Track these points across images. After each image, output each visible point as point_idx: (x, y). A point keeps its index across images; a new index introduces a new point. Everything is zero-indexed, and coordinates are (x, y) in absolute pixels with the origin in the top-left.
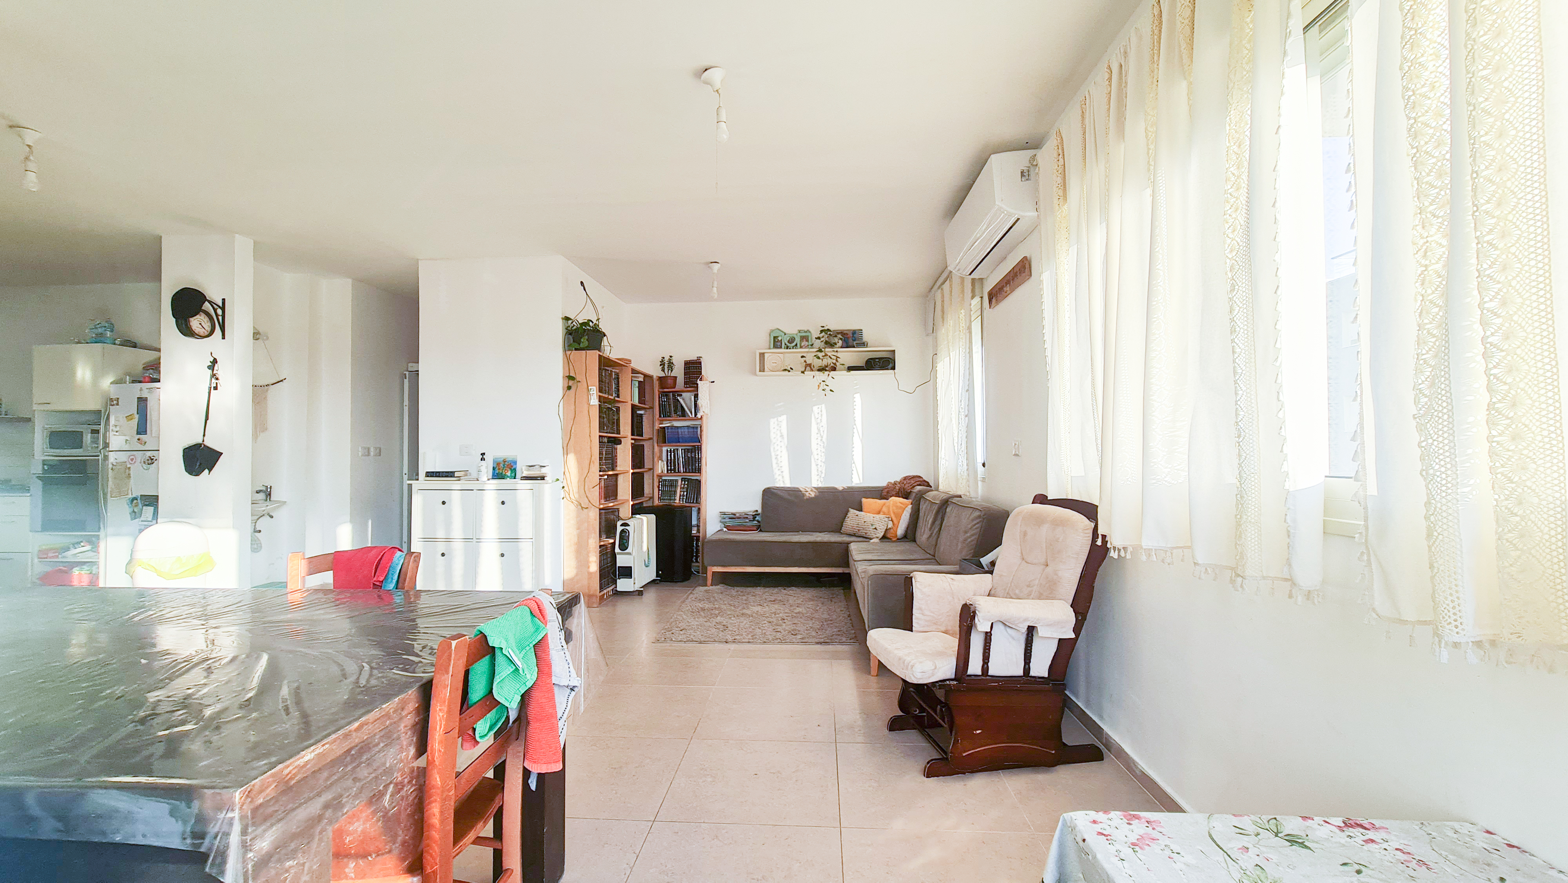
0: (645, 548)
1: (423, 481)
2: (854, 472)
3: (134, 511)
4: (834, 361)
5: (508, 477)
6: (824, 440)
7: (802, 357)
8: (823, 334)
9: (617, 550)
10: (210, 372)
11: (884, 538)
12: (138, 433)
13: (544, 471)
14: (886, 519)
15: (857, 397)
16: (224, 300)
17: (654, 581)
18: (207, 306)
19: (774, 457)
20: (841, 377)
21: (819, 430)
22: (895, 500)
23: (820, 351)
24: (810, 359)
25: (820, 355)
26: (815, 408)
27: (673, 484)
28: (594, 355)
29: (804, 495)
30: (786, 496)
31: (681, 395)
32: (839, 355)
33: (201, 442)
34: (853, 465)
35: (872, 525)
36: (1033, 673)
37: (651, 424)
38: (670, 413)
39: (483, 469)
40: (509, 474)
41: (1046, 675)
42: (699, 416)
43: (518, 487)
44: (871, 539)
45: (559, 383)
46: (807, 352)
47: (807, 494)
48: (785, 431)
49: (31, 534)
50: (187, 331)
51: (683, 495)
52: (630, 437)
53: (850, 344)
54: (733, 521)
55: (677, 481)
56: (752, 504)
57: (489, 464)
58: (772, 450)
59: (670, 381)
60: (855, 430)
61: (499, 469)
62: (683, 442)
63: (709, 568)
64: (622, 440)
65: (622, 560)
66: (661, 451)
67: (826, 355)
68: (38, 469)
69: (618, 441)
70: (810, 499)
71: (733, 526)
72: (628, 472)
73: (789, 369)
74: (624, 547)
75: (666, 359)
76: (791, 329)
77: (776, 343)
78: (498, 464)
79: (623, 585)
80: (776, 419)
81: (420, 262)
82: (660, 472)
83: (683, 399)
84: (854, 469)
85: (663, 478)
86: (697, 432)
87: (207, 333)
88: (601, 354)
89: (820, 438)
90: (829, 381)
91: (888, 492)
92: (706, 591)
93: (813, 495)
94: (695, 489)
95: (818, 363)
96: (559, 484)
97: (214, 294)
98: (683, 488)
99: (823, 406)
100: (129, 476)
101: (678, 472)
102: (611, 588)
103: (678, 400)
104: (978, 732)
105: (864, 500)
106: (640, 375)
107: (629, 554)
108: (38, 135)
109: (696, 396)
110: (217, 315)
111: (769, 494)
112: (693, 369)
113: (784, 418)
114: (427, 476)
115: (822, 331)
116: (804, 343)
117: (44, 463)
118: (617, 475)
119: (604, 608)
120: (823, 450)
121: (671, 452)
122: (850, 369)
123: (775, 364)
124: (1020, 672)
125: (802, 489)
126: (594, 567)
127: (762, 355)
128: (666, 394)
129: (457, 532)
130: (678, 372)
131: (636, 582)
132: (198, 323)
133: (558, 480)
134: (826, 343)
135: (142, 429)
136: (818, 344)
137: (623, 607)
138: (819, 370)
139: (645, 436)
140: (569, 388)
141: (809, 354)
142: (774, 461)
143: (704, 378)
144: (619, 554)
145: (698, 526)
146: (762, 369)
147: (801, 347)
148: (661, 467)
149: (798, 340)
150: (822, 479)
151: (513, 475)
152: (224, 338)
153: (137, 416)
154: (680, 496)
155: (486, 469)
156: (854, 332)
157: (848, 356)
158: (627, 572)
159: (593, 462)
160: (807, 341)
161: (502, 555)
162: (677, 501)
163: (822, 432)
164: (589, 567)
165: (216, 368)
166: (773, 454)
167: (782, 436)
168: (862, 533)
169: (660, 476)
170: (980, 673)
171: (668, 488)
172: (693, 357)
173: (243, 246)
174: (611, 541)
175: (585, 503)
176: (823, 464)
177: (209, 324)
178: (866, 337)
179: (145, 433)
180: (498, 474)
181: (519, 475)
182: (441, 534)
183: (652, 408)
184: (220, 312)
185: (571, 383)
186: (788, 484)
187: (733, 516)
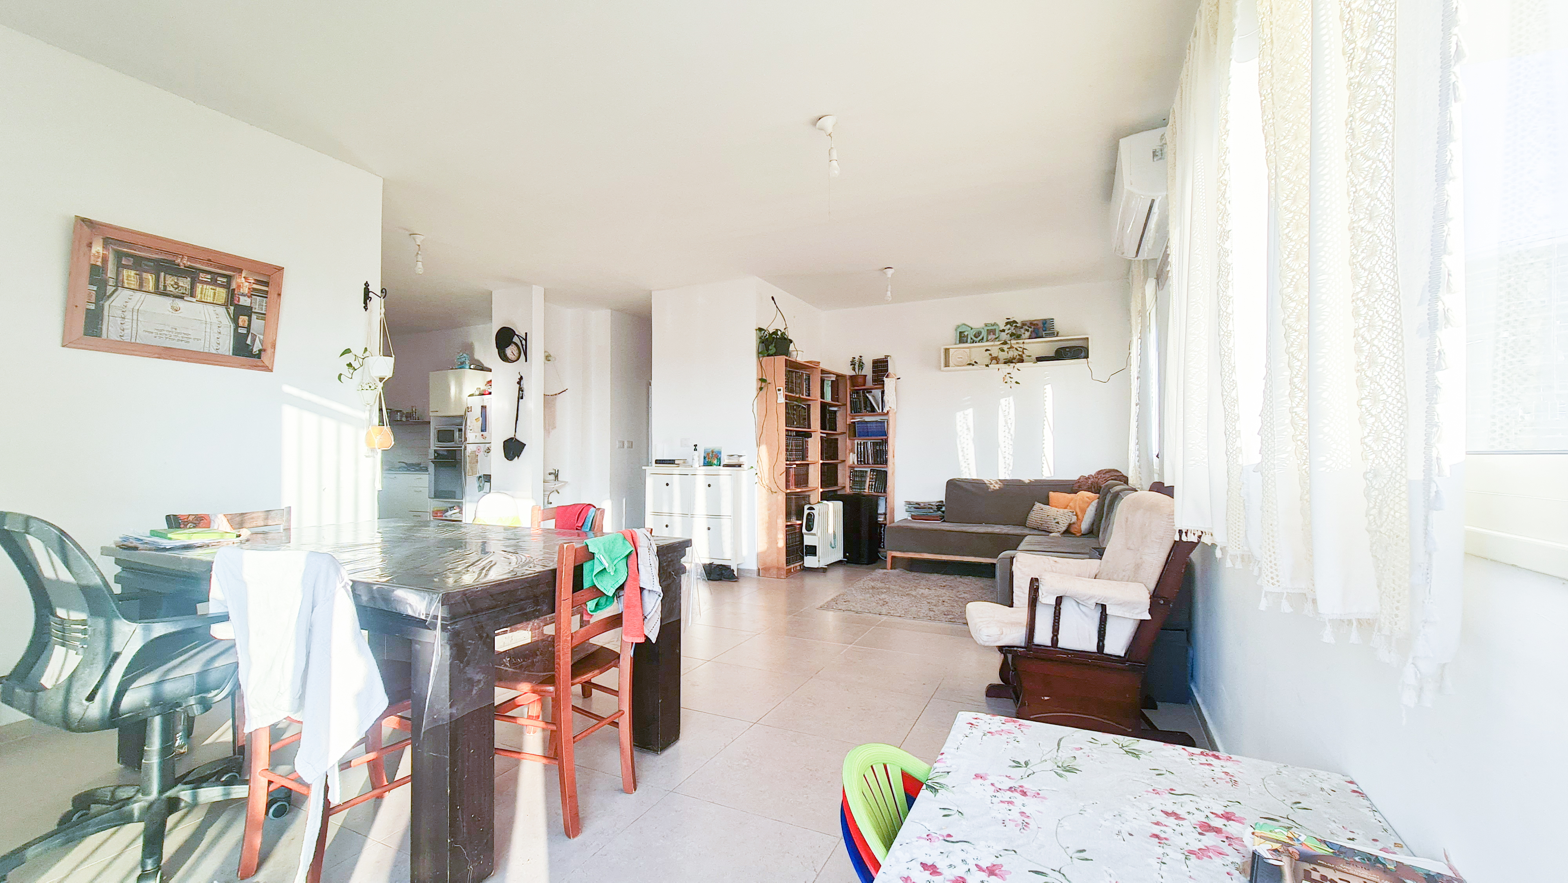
0: (831, 531)
1: (653, 468)
2: (1045, 465)
3: (480, 486)
4: (1020, 353)
5: (715, 464)
6: (1012, 432)
7: (987, 350)
8: (1009, 326)
9: (804, 530)
10: (518, 386)
11: (1067, 532)
12: (482, 431)
13: (742, 460)
14: (1070, 514)
15: (1048, 388)
16: (526, 333)
17: (840, 562)
18: (516, 339)
19: (960, 450)
20: (1027, 369)
21: (1007, 423)
22: (1084, 494)
23: (1005, 343)
24: (995, 352)
25: (1005, 347)
26: (1002, 401)
27: (863, 474)
28: (783, 358)
29: (988, 488)
30: (969, 487)
31: (871, 392)
32: (1025, 346)
33: (513, 437)
34: (1044, 458)
35: (1055, 519)
36: (1108, 650)
37: (843, 420)
38: (861, 409)
39: (696, 458)
40: (715, 462)
41: (1123, 655)
42: (885, 411)
43: (721, 472)
44: (1051, 533)
45: (753, 384)
46: (992, 345)
47: (992, 487)
48: (971, 425)
49: (429, 499)
50: (504, 358)
51: (872, 485)
52: (820, 430)
53: (1040, 335)
54: (919, 510)
55: (866, 472)
56: (937, 494)
57: (701, 453)
58: (958, 442)
59: (860, 380)
60: (1046, 423)
61: (709, 458)
62: (871, 436)
63: (889, 552)
64: (813, 434)
65: (808, 540)
66: (853, 444)
67: (1012, 347)
68: (432, 456)
69: (809, 435)
70: (995, 491)
71: (918, 516)
72: (817, 462)
73: (973, 363)
74: (810, 528)
75: (857, 359)
76: (978, 323)
77: (962, 338)
78: (708, 454)
79: (810, 561)
80: (962, 412)
81: (653, 292)
82: (851, 463)
83: (873, 396)
84: (1045, 462)
85: (856, 469)
86: (884, 426)
87: (516, 359)
88: (787, 358)
89: (1007, 431)
90: (1014, 373)
91: (1079, 487)
92: (884, 574)
93: (997, 487)
94: (882, 478)
95: (1003, 356)
96: (753, 471)
97: (520, 331)
98: (872, 479)
99: (1011, 398)
100: (477, 462)
101: (868, 464)
102: (799, 564)
103: (867, 397)
104: (1046, 698)
105: (1051, 493)
106: (832, 375)
107: (814, 535)
108: (422, 238)
109: (883, 392)
110: (522, 345)
111: (952, 485)
112: (881, 367)
113: (970, 411)
114: (656, 463)
115: (1007, 323)
116: (991, 337)
117: (435, 451)
118: (808, 464)
119: (792, 580)
120: (1011, 443)
121: (861, 445)
122: (1039, 359)
123: (961, 359)
124: (1092, 647)
125: (986, 482)
126: (781, 543)
127: (947, 350)
128: (857, 392)
129: (677, 509)
130: (868, 371)
131: (821, 560)
132: (511, 351)
133: (752, 467)
134: (1012, 335)
135: (484, 429)
136: (1004, 336)
137: (810, 581)
138: (1005, 363)
139: (839, 430)
140: (761, 389)
141: (993, 348)
142: (960, 454)
143: (890, 376)
144: (806, 534)
145: (885, 514)
146: (947, 365)
147: (987, 341)
148: (852, 459)
149: (984, 334)
150: (1010, 472)
151: (719, 463)
152: (526, 361)
153: (481, 419)
154: (869, 485)
155: (698, 458)
156: (1045, 322)
157: (1036, 346)
158: (812, 551)
159: (781, 452)
160: (994, 334)
161: (709, 529)
162: (867, 491)
163: (1009, 424)
164: (777, 543)
165: (522, 383)
166: (959, 447)
167: (968, 429)
168: (1045, 527)
169: (852, 467)
170: (1050, 644)
171: (857, 477)
172: (881, 356)
173: (538, 293)
174: (799, 522)
175: (774, 489)
176: (1010, 457)
177: (517, 351)
178: (1058, 326)
179: (485, 430)
180: (707, 464)
181: (722, 464)
182: (665, 510)
183: (846, 405)
184: (524, 342)
185: (763, 384)
186: (974, 477)
187: (918, 506)
